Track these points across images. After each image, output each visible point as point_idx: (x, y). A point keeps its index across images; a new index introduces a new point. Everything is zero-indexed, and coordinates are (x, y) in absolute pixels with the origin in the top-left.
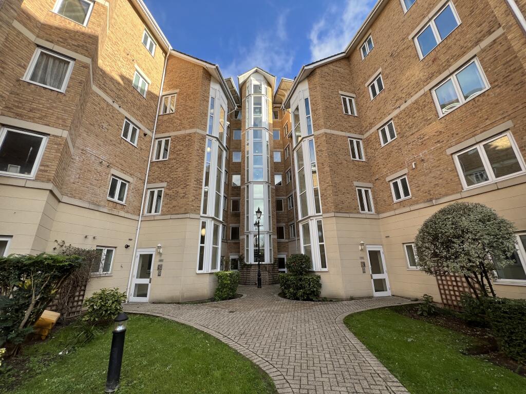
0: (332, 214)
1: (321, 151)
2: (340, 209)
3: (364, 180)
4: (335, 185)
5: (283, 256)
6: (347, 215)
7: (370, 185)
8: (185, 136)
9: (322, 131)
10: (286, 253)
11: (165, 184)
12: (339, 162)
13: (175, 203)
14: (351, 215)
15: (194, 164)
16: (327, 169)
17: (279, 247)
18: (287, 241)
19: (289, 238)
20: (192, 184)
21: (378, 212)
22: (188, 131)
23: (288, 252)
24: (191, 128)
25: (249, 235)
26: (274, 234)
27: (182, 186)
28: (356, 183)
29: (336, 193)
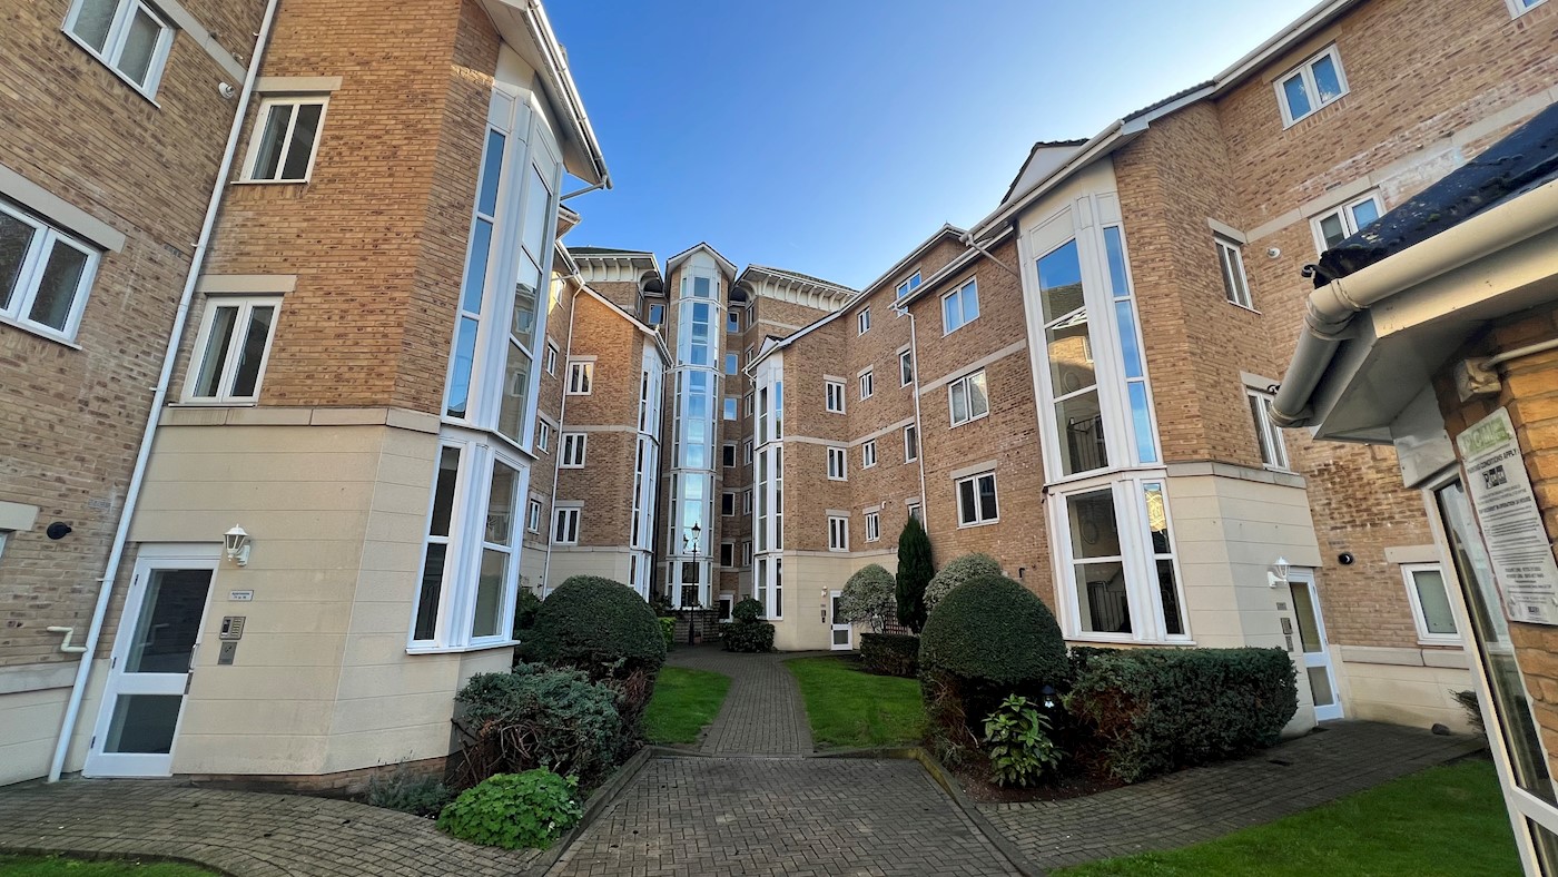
0: (795, 553)
1: (789, 466)
2: (805, 545)
3: (841, 507)
4: (802, 515)
5: (729, 597)
6: (812, 553)
7: (848, 514)
8: (610, 435)
9: (795, 438)
10: (734, 592)
11: (582, 503)
12: (811, 482)
13: (597, 531)
14: (817, 554)
15: (623, 478)
16: (795, 493)
17: (723, 581)
18: (737, 570)
19: (741, 566)
20: (621, 506)
21: (851, 550)
22: (613, 428)
23: (737, 589)
24: (617, 423)
25: (675, 563)
26: (714, 562)
27: (607, 508)
28: (828, 512)
29: (801, 525)
